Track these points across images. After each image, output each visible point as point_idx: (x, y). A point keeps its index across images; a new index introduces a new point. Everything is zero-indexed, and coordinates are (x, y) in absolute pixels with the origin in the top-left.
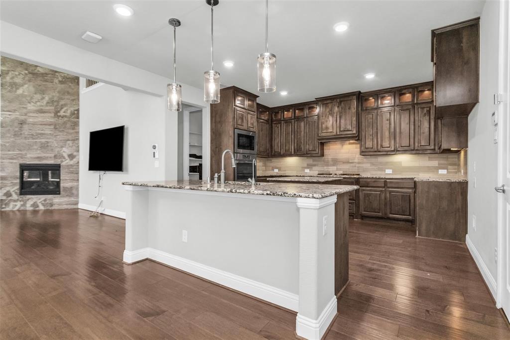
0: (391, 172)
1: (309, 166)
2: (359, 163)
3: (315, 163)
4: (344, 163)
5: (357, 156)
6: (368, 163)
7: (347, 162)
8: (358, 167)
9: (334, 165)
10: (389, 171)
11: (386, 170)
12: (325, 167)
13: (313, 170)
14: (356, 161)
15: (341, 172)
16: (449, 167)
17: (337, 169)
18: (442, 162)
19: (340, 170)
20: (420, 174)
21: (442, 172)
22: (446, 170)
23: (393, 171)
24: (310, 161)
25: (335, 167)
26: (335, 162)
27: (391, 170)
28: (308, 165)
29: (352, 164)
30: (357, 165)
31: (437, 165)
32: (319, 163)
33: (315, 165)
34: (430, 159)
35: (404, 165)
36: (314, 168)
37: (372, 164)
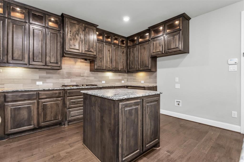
0: (105, 83)
1: (41, 79)
2: (87, 77)
3: (49, 75)
4: (77, 76)
5: (86, 72)
6: (93, 76)
7: (79, 75)
8: (87, 79)
9: (68, 78)
10: (104, 82)
11: (102, 81)
12: (60, 80)
13: (46, 83)
14: (86, 75)
15: (75, 84)
16: (125, 79)
17: (71, 81)
18: (123, 77)
19: (74, 81)
20: (116, 83)
21: (123, 82)
22: (124, 81)
23: (105, 82)
24: (43, 74)
25: (70, 79)
26: (70, 75)
27: (105, 81)
28: (40, 77)
29: (82, 77)
30: (86, 78)
31: (121, 79)
32: (54, 76)
33: (49, 78)
34: (119, 75)
35: (110, 78)
36: (48, 80)
37: (95, 78)
